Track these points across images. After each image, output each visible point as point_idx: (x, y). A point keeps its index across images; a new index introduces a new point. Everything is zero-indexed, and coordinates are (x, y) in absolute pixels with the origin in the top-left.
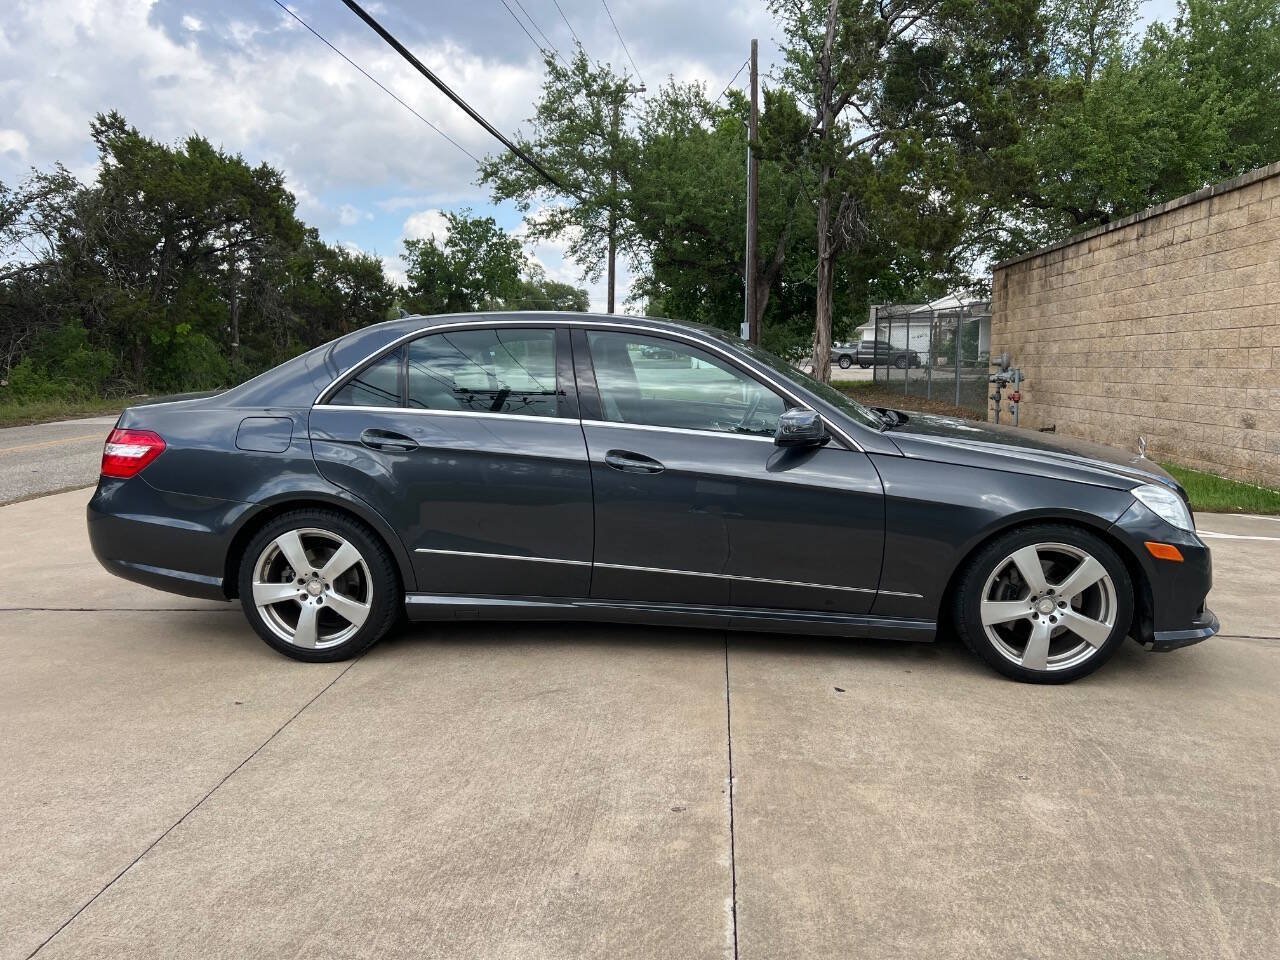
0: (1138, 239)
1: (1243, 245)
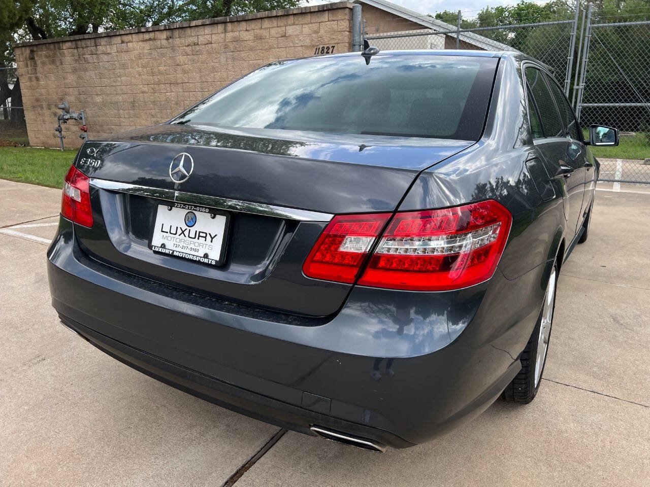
0: (167, 39)
1: (252, 49)
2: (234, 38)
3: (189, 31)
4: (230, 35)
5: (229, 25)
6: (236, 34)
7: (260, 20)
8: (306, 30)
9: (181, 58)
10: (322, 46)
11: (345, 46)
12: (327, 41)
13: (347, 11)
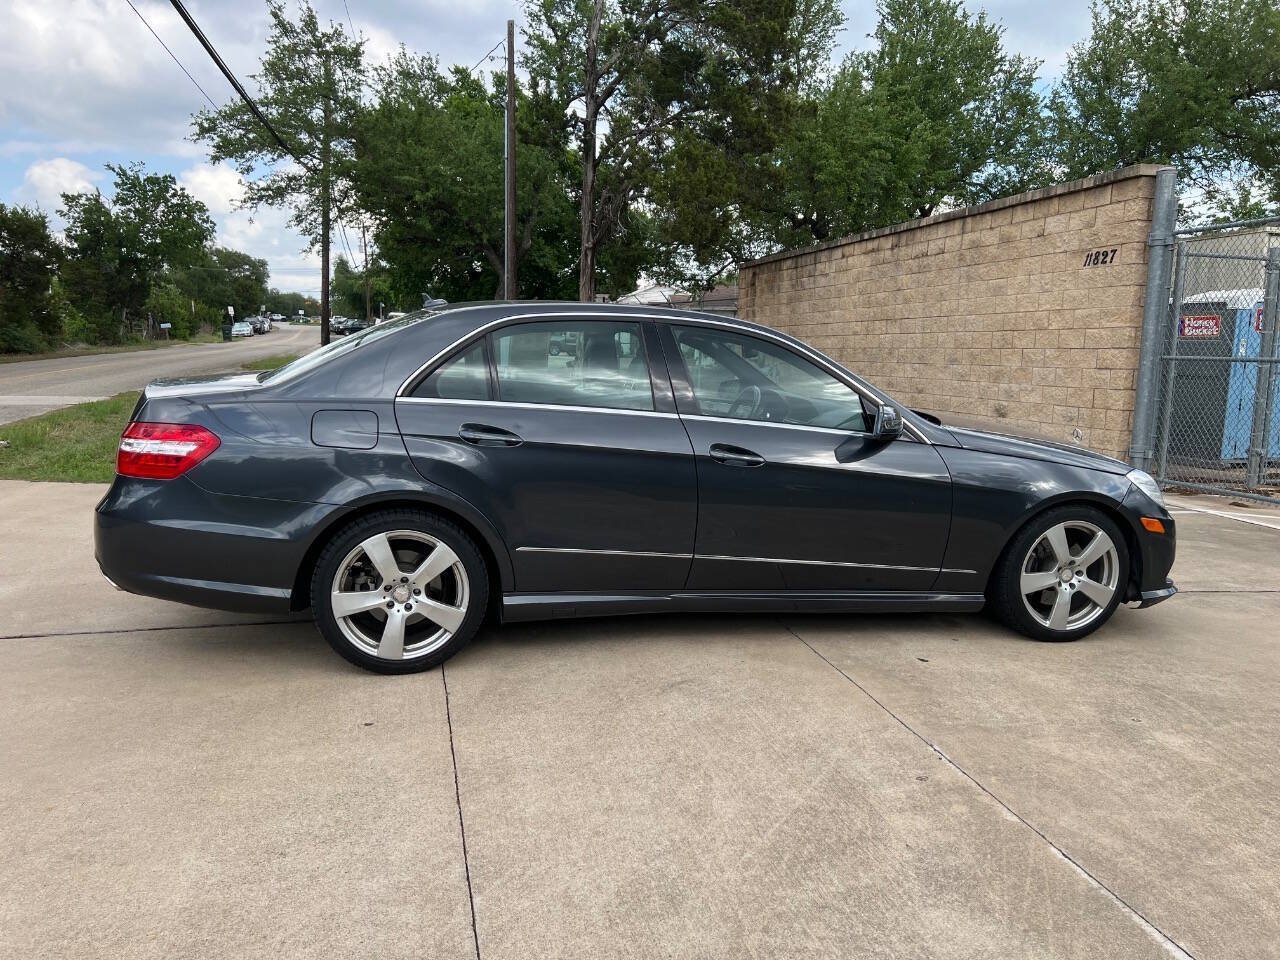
0: (892, 249)
1: (995, 260)
2: (974, 242)
3: (918, 234)
4: (968, 237)
5: (969, 220)
6: (977, 234)
7: (1011, 210)
8: (1076, 221)
9: (904, 279)
10: (1097, 250)
11: (1133, 249)
12: (1104, 242)
13: (1142, 182)
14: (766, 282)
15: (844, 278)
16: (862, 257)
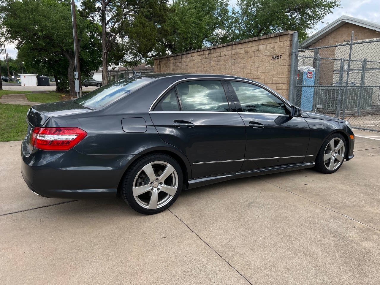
0: (208, 54)
1: (243, 58)
2: (236, 52)
3: (217, 50)
4: (234, 51)
5: (234, 46)
6: (237, 50)
7: (248, 43)
8: (268, 47)
9: (213, 63)
10: (275, 55)
11: (287, 55)
12: (278, 53)
13: (289, 36)
14: (165, 64)
15: (192, 63)
16: (198, 57)
